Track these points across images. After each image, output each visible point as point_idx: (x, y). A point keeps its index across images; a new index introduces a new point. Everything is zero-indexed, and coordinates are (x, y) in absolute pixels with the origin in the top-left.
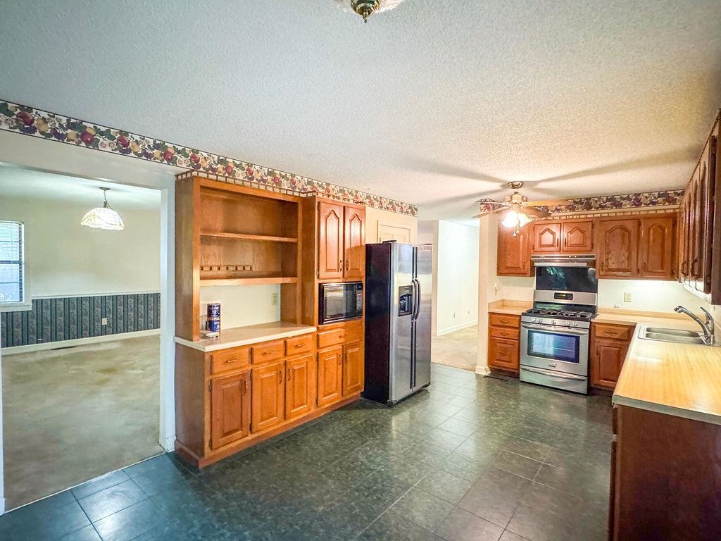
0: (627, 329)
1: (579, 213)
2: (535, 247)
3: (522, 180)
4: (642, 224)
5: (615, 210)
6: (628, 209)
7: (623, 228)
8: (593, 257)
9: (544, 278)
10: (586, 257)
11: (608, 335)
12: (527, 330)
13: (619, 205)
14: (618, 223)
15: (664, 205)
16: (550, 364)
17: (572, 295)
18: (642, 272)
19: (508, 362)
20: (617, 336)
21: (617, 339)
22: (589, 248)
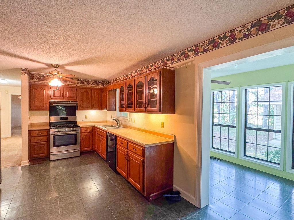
0: (92, 128)
1: (69, 84)
2: (52, 96)
3: (59, 64)
4: (93, 91)
5: (82, 85)
6: (85, 85)
7: (87, 92)
8: (77, 102)
9: (53, 111)
10: (74, 102)
11: (86, 131)
12: (53, 136)
13: (83, 83)
14: (86, 90)
15: (96, 85)
16: (65, 148)
17: (67, 117)
18: (92, 108)
19: (42, 154)
20: (89, 131)
21: (88, 132)
22: (75, 98)
